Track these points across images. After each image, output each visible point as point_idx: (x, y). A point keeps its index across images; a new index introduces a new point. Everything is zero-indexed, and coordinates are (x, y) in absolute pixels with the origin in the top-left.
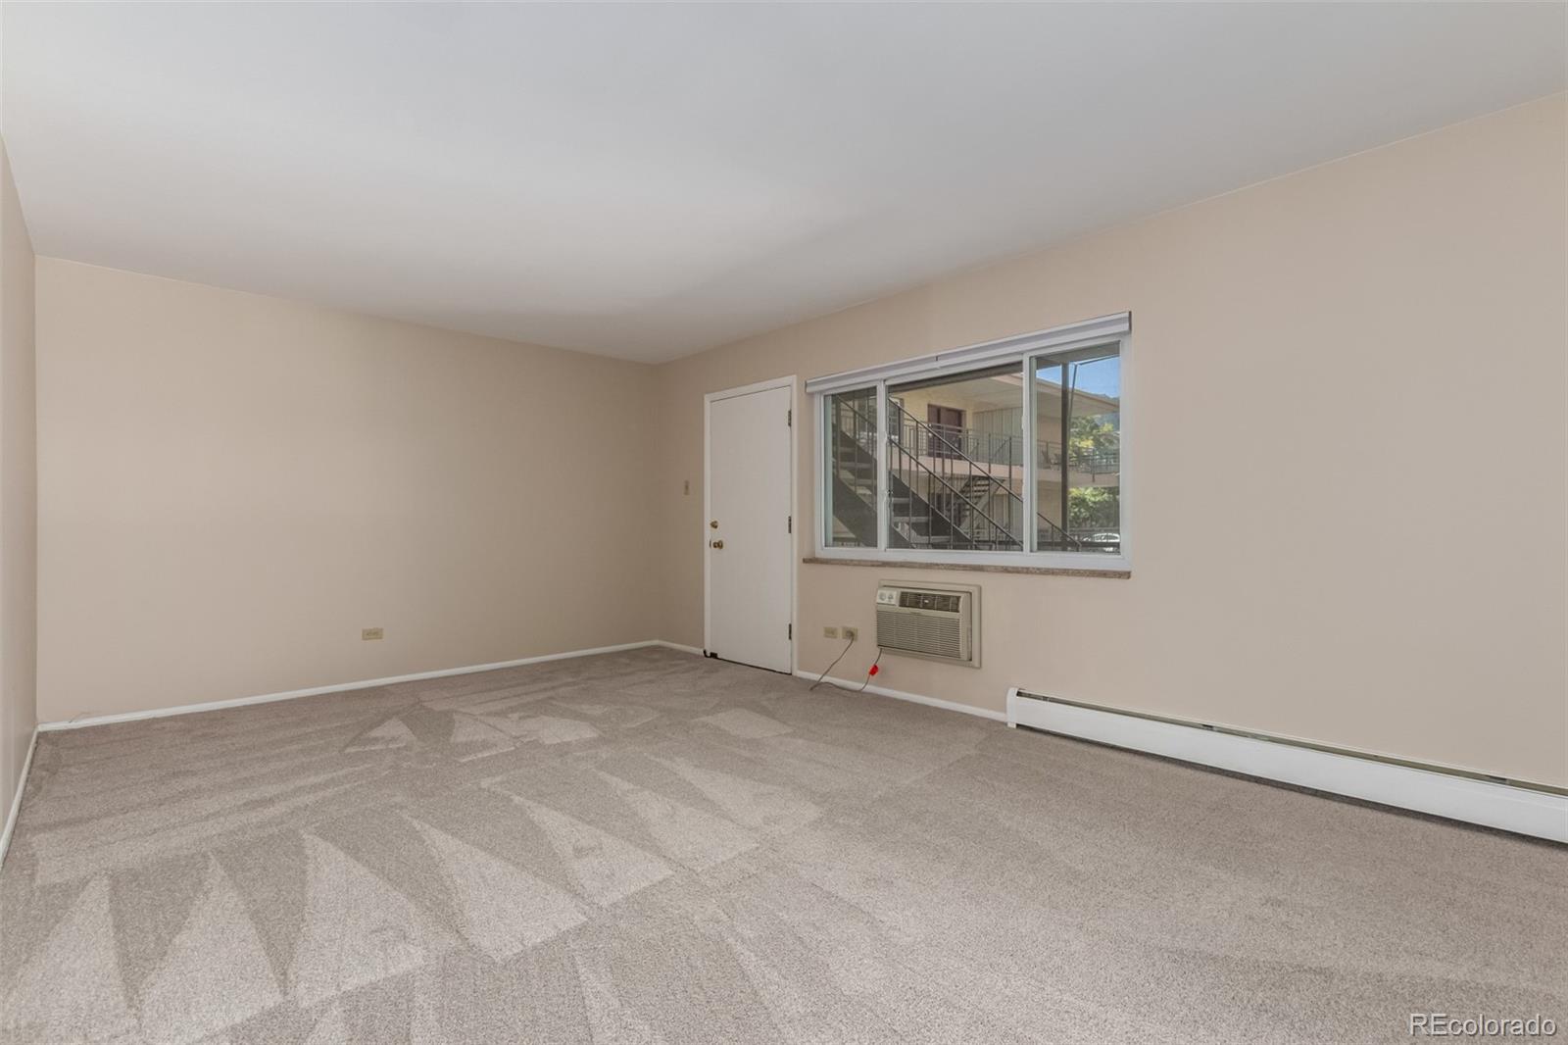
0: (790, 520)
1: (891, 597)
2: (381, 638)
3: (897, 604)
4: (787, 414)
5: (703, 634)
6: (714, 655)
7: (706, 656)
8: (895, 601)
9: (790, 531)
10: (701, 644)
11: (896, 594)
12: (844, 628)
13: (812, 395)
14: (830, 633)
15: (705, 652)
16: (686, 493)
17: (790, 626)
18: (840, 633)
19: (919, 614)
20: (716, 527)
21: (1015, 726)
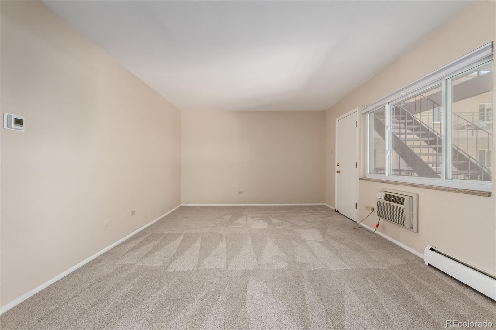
0: (356, 163)
1: (381, 196)
2: (242, 194)
3: (383, 199)
4: (356, 122)
5: (335, 203)
6: (338, 211)
7: (335, 211)
8: (383, 198)
9: (356, 167)
10: (334, 207)
11: (383, 194)
12: (371, 207)
13: (365, 113)
14: (367, 208)
15: (335, 209)
16: (332, 154)
17: (356, 203)
18: (370, 209)
19: (390, 204)
20: (338, 166)
21: (428, 265)
